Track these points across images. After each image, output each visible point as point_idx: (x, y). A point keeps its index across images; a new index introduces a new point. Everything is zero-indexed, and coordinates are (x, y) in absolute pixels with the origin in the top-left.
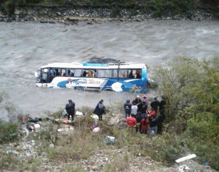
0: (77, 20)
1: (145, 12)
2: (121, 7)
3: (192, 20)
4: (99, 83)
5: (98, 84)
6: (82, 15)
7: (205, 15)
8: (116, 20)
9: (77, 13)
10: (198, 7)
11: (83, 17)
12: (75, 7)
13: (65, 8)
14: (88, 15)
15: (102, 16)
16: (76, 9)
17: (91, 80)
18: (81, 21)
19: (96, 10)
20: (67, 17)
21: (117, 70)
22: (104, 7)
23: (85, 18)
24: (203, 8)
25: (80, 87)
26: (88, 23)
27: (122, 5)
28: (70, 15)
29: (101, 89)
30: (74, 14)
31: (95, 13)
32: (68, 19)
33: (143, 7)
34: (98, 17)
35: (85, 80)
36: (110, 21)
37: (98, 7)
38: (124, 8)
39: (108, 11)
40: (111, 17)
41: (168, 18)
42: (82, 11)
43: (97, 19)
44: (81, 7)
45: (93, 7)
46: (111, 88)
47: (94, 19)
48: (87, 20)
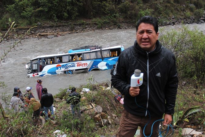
0: (47, 35)
1: (91, 27)
2: (75, 25)
3: (121, 29)
4: (86, 64)
5: (85, 66)
6: (49, 32)
7: (127, 26)
8: (74, 33)
9: (46, 31)
10: (123, 22)
11: (50, 33)
12: (43, 28)
13: (36, 29)
14: (54, 32)
15: (63, 31)
16: (44, 29)
17: (78, 63)
18: (49, 35)
19: (59, 28)
20: (39, 34)
21: (100, 52)
22: (63, 26)
23: (51, 33)
24: (126, 22)
25: (70, 71)
26: (55, 36)
27: (75, 23)
28: (41, 32)
29: (88, 69)
30: (43, 31)
31: (58, 30)
32: (40, 35)
33: (90, 24)
34: (61, 32)
35: (73, 64)
36: (70, 33)
37: (60, 26)
38: (77, 25)
39: (67, 28)
40: (70, 31)
41: (107, 29)
42: (49, 29)
43: (60, 33)
44: (48, 27)
45: (56, 27)
46: (97, 67)
47: (59, 33)
48: (54, 34)
